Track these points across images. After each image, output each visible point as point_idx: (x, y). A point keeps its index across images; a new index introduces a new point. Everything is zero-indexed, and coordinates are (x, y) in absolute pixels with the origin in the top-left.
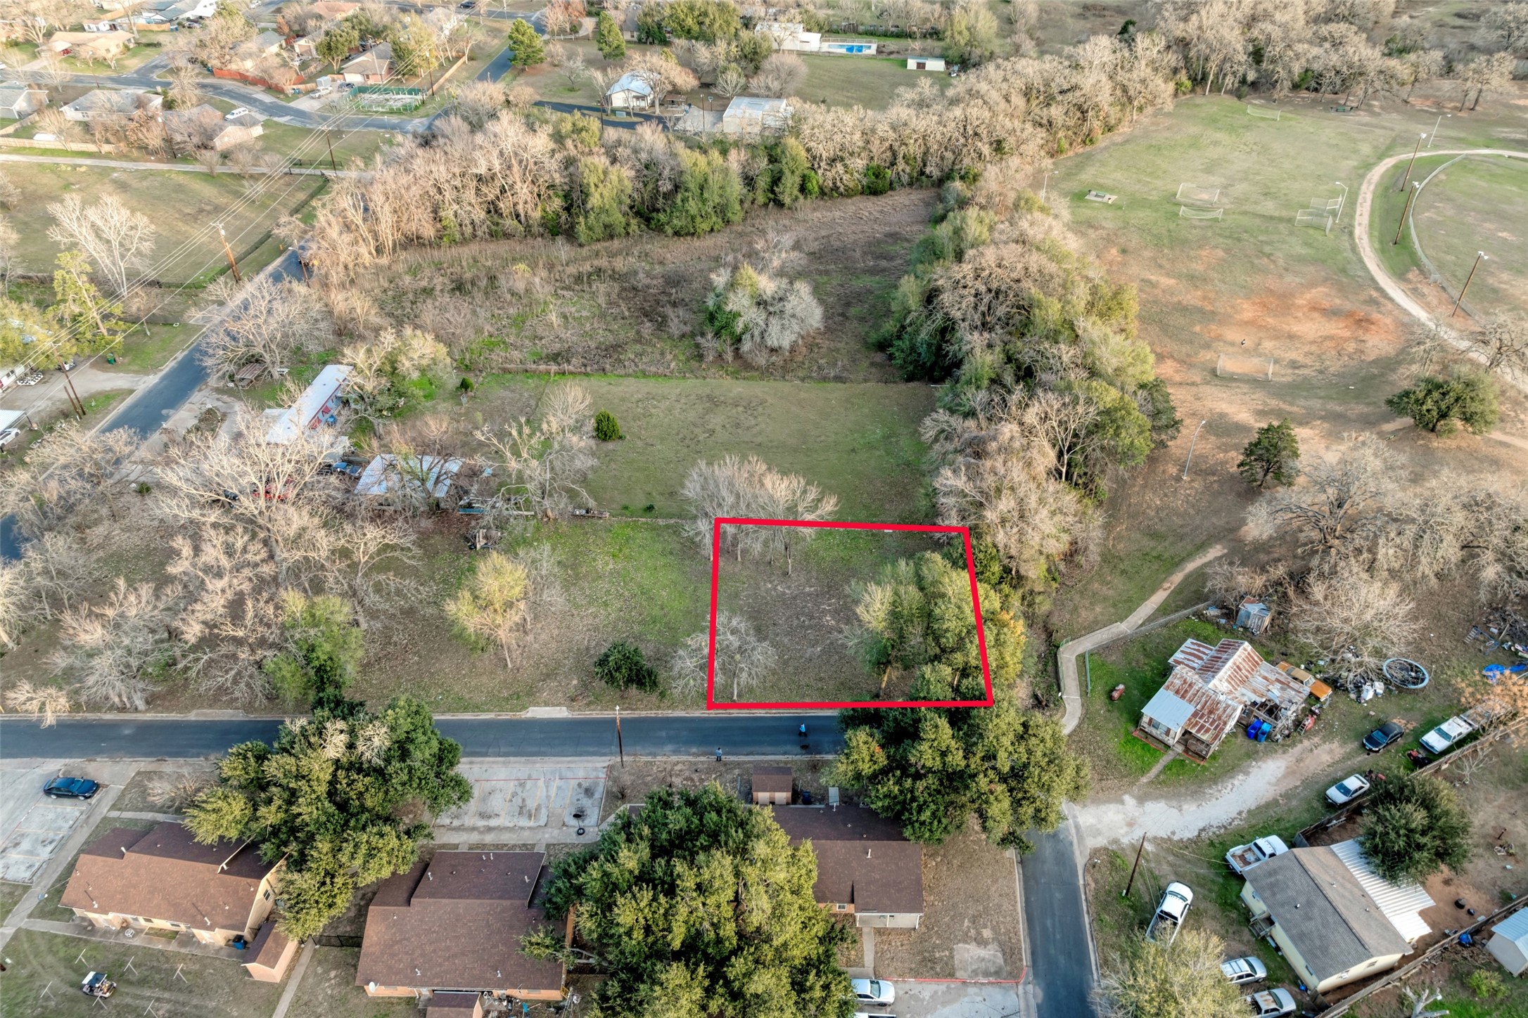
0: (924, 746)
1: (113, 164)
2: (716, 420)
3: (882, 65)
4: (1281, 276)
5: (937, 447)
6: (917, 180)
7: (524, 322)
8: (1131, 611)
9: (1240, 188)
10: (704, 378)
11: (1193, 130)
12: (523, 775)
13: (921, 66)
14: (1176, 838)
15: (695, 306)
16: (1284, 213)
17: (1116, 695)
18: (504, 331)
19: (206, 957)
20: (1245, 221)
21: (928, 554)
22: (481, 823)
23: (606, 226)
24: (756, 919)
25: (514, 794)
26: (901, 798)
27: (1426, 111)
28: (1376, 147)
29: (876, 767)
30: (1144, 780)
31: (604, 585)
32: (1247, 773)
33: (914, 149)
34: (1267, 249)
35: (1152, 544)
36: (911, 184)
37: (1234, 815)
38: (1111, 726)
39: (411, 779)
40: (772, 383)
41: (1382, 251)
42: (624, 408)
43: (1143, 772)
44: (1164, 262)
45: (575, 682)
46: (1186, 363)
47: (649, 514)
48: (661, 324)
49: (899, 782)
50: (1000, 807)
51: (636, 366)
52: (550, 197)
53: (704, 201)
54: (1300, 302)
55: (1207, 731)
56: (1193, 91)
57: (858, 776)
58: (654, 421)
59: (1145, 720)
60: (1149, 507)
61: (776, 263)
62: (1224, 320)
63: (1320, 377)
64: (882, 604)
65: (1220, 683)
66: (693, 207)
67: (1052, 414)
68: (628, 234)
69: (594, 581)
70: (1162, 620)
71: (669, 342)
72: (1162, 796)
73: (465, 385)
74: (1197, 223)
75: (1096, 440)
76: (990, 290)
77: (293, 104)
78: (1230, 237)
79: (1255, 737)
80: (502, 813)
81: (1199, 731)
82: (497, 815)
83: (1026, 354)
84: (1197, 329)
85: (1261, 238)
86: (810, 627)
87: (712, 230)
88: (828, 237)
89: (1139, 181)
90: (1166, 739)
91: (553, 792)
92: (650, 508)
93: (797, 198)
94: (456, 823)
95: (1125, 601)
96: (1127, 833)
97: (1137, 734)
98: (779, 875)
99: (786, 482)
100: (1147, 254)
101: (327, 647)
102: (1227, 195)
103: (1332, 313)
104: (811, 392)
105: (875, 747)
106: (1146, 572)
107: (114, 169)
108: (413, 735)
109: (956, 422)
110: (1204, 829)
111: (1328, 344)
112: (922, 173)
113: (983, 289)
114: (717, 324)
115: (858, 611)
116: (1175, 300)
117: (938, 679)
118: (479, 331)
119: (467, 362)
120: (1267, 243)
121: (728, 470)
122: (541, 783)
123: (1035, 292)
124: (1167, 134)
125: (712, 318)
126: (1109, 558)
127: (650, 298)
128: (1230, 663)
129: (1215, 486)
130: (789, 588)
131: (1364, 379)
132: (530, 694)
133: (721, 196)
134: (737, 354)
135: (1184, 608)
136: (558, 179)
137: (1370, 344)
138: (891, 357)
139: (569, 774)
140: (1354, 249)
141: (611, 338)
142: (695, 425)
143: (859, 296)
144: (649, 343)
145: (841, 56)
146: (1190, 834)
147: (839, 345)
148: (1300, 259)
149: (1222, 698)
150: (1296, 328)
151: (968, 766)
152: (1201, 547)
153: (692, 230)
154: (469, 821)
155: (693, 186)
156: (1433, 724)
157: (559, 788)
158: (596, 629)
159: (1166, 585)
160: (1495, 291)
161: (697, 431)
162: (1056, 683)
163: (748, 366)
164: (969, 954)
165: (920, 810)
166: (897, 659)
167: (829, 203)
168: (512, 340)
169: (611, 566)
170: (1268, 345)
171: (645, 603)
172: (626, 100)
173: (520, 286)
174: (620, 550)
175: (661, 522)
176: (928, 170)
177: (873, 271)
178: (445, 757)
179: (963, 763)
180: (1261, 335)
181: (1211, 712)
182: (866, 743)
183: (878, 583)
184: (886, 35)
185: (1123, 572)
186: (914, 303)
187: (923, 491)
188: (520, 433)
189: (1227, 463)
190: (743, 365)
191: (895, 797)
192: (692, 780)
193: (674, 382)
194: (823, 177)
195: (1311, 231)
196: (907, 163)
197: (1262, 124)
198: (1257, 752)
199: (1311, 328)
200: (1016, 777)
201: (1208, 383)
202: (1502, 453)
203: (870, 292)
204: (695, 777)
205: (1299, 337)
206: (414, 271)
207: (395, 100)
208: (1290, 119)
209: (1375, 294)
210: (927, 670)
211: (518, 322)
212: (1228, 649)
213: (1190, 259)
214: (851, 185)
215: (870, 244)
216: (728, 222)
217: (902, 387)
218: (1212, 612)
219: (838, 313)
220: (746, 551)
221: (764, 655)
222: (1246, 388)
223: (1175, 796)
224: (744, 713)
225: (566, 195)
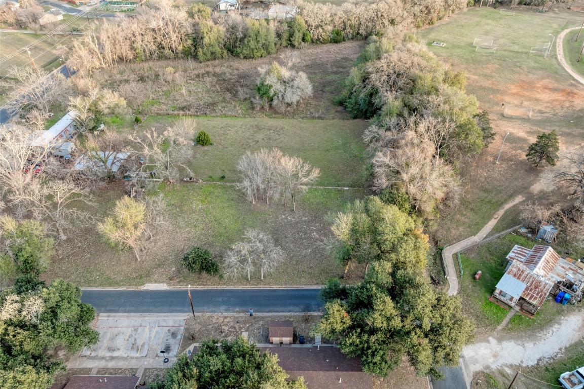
0: (376, 315)
2: (259, 136)
4: (527, 75)
5: (372, 145)
6: (356, 37)
7: (170, 94)
8: (478, 230)
9: (502, 41)
10: (255, 117)
11: (477, 19)
12: (136, 324)
14: (524, 365)
15: (252, 87)
16: (524, 50)
17: (477, 276)
18: (160, 97)
20: (506, 53)
21: (372, 197)
22: (108, 354)
23: (212, 53)
25: (131, 336)
26: (361, 346)
27: (579, 12)
28: (560, 26)
29: (345, 326)
30: (500, 327)
31: (195, 216)
32: (560, 324)
33: (354, 22)
34: (518, 64)
35: (485, 195)
36: (352, 39)
37: (557, 350)
38: (476, 295)
39: (55, 332)
40: (287, 120)
41: (572, 65)
42: (215, 131)
43: (499, 322)
44: (471, 69)
45: (174, 269)
47: (223, 180)
48: (235, 95)
49: (359, 337)
50: (425, 353)
51: (222, 112)
52: (186, 40)
53: (258, 42)
54: (538, 85)
55: (535, 298)
56: (474, 5)
57: (333, 331)
58: (228, 136)
59: (497, 291)
60: (481, 177)
61: (290, 64)
62: (504, 93)
63: (555, 117)
64: (347, 225)
65: (539, 270)
66: (252, 44)
67: (432, 128)
68: (222, 57)
69: (190, 214)
70: (497, 235)
71: (239, 102)
72: (512, 338)
73: (137, 120)
74: (484, 54)
75: (455, 141)
76: (395, 72)
77: (79, 8)
78: (500, 60)
79: (561, 302)
80: (122, 348)
81: (530, 299)
82: (119, 349)
83: (414, 102)
84: (491, 96)
85: (515, 60)
86: (305, 238)
87: (262, 56)
88: (315, 59)
89: (455, 38)
90: (509, 303)
91: (153, 335)
92: (223, 177)
93: (301, 43)
94: (94, 354)
95: (475, 225)
96: (494, 362)
97: (492, 299)
99: (292, 161)
100: (463, 66)
101: (29, 249)
102: (496, 44)
103: (554, 90)
104: (307, 124)
105: (344, 313)
106: (484, 210)
108: (60, 304)
109: (382, 132)
110: (540, 360)
111: (555, 103)
112: (358, 33)
113: (392, 71)
114: (261, 92)
115: (332, 229)
116: (479, 84)
118: (148, 97)
119: (140, 110)
120: (517, 62)
121: (262, 156)
122: (147, 329)
124: (465, 21)
125: (259, 89)
126: (464, 202)
127: (231, 83)
128: (543, 259)
129: (513, 166)
130: (294, 218)
131: (576, 118)
132: (147, 276)
133: (266, 40)
134: (271, 106)
135: (507, 228)
136: (190, 31)
137: (576, 103)
138: (345, 107)
139: (164, 324)
140: (559, 64)
141: (211, 100)
142: (249, 138)
143: (330, 83)
144: (229, 102)
146: (532, 362)
147: (320, 103)
148: (534, 68)
149: (542, 279)
150: (538, 96)
151: (404, 326)
152: (511, 196)
153: (252, 56)
154: (102, 353)
155: (252, 35)
157: (157, 332)
158: (189, 239)
159: (496, 216)
161: (249, 141)
162: (442, 270)
163: (276, 112)
165: (373, 355)
166: (355, 257)
167: (316, 46)
168: (163, 101)
169: (200, 207)
170: (526, 103)
171: (216, 226)
172: (226, 7)
173: (170, 78)
174: (206, 199)
175: (228, 184)
176: (360, 32)
177: (336, 73)
178: (85, 316)
179: (401, 325)
180: (522, 99)
181: (536, 287)
182: (338, 311)
183: (344, 213)
185: (472, 209)
186: (357, 81)
187: (365, 167)
188: (152, 136)
189: (517, 155)
190: (273, 111)
191: (357, 346)
192: (235, 328)
193: (240, 119)
194: (314, 34)
195: (537, 57)
196: (351, 28)
197: (507, 17)
198: (563, 311)
199: (546, 96)
200: (434, 333)
201: (501, 120)
203: (335, 81)
204: (237, 326)
205: (541, 100)
206: (121, 73)
207: (124, 7)
208: (519, 16)
209: (573, 82)
210: (376, 264)
211: (167, 94)
212: (539, 251)
213: (483, 68)
214: (326, 38)
215: (334, 62)
216: (269, 53)
217: (352, 121)
218: (523, 230)
219: (320, 89)
220: (271, 198)
221: (277, 254)
222: (520, 122)
223: (520, 338)
224: (267, 287)
225: (194, 40)
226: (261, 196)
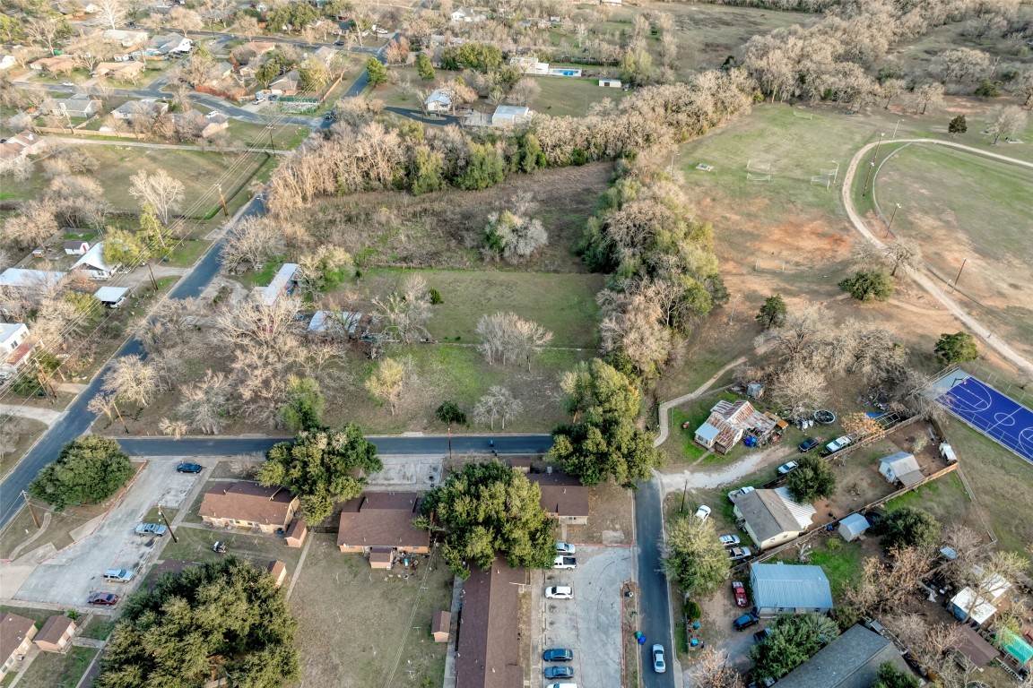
0: (589, 441)
1: (145, 145)
2: (491, 293)
3: (584, 84)
4: (798, 214)
5: (603, 308)
6: (602, 157)
7: (386, 240)
8: (697, 388)
9: (783, 162)
10: (485, 271)
11: (762, 125)
12: (403, 462)
13: (607, 84)
14: (707, 488)
15: (479, 231)
16: (805, 177)
17: (684, 426)
18: (376, 244)
19: (265, 538)
20: (783, 182)
21: (595, 359)
22: (386, 482)
23: (428, 185)
24: (515, 511)
25: (400, 470)
26: (579, 465)
27: (897, 115)
28: (864, 137)
29: (568, 452)
30: (695, 464)
31: (437, 376)
32: (743, 461)
33: (600, 140)
34: (793, 199)
35: (711, 356)
36: (598, 159)
38: (681, 440)
39: (357, 459)
40: (521, 274)
41: (856, 200)
42: (443, 287)
43: (694, 460)
44: (735, 206)
45: (426, 421)
46: (739, 263)
47: (458, 342)
48: (461, 241)
49: (578, 458)
50: (622, 468)
51: (448, 264)
52: (397, 169)
53: (483, 171)
54: (807, 229)
55: (726, 441)
56: (764, 101)
57: (560, 457)
58: (458, 293)
59: (697, 437)
60: (711, 338)
61: (523, 209)
62: (764, 239)
63: (810, 271)
64: (572, 381)
65: (733, 420)
66: (476, 174)
67: (662, 291)
68: (440, 189)
69: (432, 374)
70: (711, 392)
71: (465, 251)
72: (702, 471)
73: (358, 274)
74: (756, 183)
75: (684, 305)
76: (635, 225)
77: (243, 108)
78: (773, 191)
79: (749, 445)
80: (395, 478)
81: (721, 442)
82: (393, 478)
83: (652, 260)
84: (748, 244)
85: (790, 192)
86: (540, 396)
87: (487, 187)
88: (551, 191)
89: (727, 158)
90: (706, 445)
91: (418, 469)
92: (459, 338)
93: (534, 168)
94: (374, 482)
95: (695, 384)
96: (684, 486)
97: (693, 443)
98: (524, 493)
99: (528, 325)
100: (727, 201)
101: (308, 403)
102: (775, 166)
103: (822, 235)
104: (541, 278)
105: (567, 443)
106: (706, 370)
107: (147, 149)
108: (357, 439)
109: (614, 295)
110: (720, 484)
111: (817, 252)
112: (604, 153)
113: (631, 224)
114: (491, 241)
115: (561, 384)
116: (739, 228)
117: (596, 413)
118: (363, 244)
119: (359, 262)
120: (793, 195)
121: (498, 319)
122: (412, 465)
123: (658, 227)
124: (746, 128)
125: (488, 238)
126: (688, 363)
127: (454, 226)
128: (739, 411)
129: (745, 327)
130: (529, 377)
131: (832, 272)
132: (404, 427)
133: (492, 168)
134: (502, 257)
135: (723, 386)
136: (403, 159)
137: (839, 253)
138: (584, 260)
139: (425, 462)
140: (841, 198)
141: (434, 248)
142: (480, 296)
143: (568, 225)
144: (454, 251)
145: (560, 78)
146: (714, 486)
147: (556, 253)
148: (810, 205)
149: (734, 426)
150: (801, 244)
151: (609, 451)
152: (735, 358)
153: (476, 187)
154: (381, 480)
155: (476, 163)
156: (833, 439)
157: (421, 467)
158: (434, 397)
159: (715, 376)
160: (911, 223)
161: (481, 299)
162: (657, 421)
163: (508, 264)
164: (609, 535)
165: (587, 470)
166: (580, 408)
167: (552, 171)
168: (380, 249)
169: (440, 367)
170: (785, 253)
171: (458, 385)
172: (436, 107)
173: (383, 219)
174: (444, 359)
175: (464, 345)
176: (608, 152)
177: (575, 211)
178: (369, 451)
179: (606, 449)
180: (782, 247)
181: (727, 433)
182: (563, 441)
183: (571, 372)
184: (587, 63)
185: (695, 370)
186: (595, 231)
187: (596, 330)
188: (394, 300)
189: (752, 316)
190: (505, 264)
191: (576, 465)
192: (484, 460)
193: (468, 273)
194: (549, 156)
195: (818, 188)
196: (596, 148)
197: (802, 122)
198: (749, 451)
199: (809, 244)
200: (629, 456)
201: (750, 274)
202: (895, 311)
203: (573, 223)
205: (802, 249)
206: (324, 210)
207: (302, 106)
208: (818, 119)
209: (847, 225)
211: (384, 239)
212: (739, 404)
213: (750, 204)
214: (565, 160)
215: (574, 195)
216: (496, 182)
217: (589, 275)
218: (736, 389)
219: (556, 235)
220: (507, 359)
221: (517, 405)
222: (769, 277)
223: (709, 470)
224: (507, 435)
225: (407, 168)
226: (499, 358)
